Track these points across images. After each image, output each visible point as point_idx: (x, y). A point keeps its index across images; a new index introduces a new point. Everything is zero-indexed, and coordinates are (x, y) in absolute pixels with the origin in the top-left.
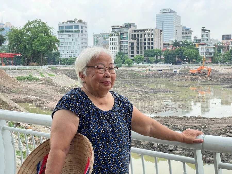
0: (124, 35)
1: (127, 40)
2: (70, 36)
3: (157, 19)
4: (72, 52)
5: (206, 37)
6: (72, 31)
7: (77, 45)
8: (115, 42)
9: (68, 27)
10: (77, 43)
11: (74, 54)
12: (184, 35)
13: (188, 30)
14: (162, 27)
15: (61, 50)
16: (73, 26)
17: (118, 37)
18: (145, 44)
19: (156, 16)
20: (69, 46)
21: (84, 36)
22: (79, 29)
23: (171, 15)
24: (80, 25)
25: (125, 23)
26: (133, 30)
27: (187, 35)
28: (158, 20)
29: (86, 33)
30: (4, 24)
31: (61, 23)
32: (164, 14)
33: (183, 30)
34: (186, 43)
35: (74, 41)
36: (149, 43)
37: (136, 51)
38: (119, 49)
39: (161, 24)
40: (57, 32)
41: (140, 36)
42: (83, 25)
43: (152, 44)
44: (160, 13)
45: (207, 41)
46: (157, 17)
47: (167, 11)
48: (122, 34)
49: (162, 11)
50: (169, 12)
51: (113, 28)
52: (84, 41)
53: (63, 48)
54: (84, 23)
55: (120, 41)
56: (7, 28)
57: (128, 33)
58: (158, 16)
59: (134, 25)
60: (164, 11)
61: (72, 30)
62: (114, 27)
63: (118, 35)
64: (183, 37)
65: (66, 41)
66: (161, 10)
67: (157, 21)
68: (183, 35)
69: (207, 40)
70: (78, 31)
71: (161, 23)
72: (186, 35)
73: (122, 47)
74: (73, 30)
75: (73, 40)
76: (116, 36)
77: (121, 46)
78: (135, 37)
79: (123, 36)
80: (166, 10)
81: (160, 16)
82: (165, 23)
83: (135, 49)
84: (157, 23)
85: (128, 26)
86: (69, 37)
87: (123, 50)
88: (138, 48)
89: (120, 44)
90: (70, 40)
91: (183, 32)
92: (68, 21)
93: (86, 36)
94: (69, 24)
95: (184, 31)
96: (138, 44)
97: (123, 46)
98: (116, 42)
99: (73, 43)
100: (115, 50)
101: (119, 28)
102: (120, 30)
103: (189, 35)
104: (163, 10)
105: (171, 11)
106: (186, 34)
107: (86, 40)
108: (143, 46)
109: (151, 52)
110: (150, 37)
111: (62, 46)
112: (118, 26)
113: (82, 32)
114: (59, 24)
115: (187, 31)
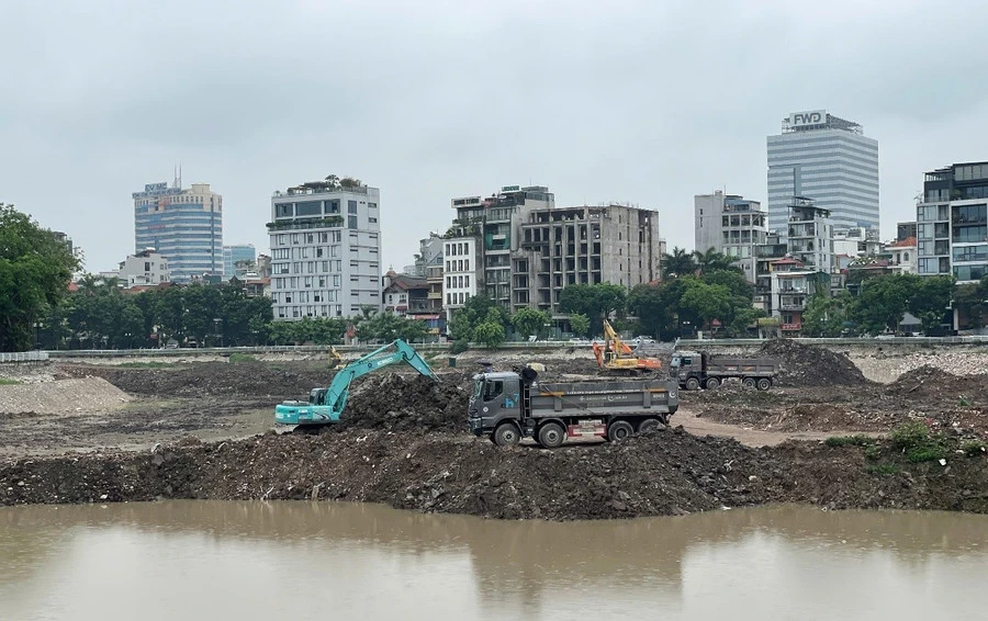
0: (497, 233)
1: (507, 252)
2: (311, 239)
3: (773, 156)
4: (317, 299)
5: (804, 234)
6: (318, 222)
7: (334, 272)
8: (463, 257)
9: (304, 207)
10: (334, 264)
11: (323, 303)
12: (730, 228)
13: (745, 207)
14: (792, 186)
15: (279, 290)
16: (320, 202)
17: (474, 242)
18: (571, 264)
19: (769, 144)
20: (307, 274)
21: (363, 239)
22: (339, 212)
23: (826, 139)
24: (345, 198)
25: (506, 189)
26: (533, 214)
27: (740, 228)
28: (776, 159)
29: (372, 228)
30: (185, 192)
31: (284, 191)
32: (800, 135)
33: (726, 211)
34: (712, 262)
35: (325, 256)
36: (584, 262)
37: (536, 291)
38: (479, 283)
39: (788, 174)
40: (267, 225)
41: (552, 236)
42: (359, 198)
43: (597, 263)
44: (785, 131)
45: (808, 249)
46: (772, 148)
47: (812, 123)
48: (492, 229)
49: (792, 124)
50: (822, 127)
51: (463, 206)
52: (363, 255)
53: (288, 282)
54: (364, 190)
55: (486, 257)
56: (193, 206)
57: (509, 224)
58: (777, 143)
59: (540, 193)
60: (800, 123)
61: (318, 216)
62: (462, 202)
63: (475, 233)
64: (726, 233)
65: (297, 259)
66: (788, 120)
67: (772, 164)
68: (726, 229)
69: (811, 246)
70: (339, 220)
71: (787, 170)
72: (737, 228)
73: (492, 276)
74: (323, 215)
75: (320, 252)
76: (465, 235)
77: (486, 272)
78: (537, 238)
79: (496, 237)
80: (807, 117)
81: (786, 143)
82: (803, 169)
83: (534, 284)
84: (774, 171)
85: (513, 198)
86: (307, 244)
87: (494, 286)
88: (545, 279)
89: (486, 266)
90: (311, 254)
91: (725, 219)
92: (307, 186)
93: (375, 236)
94: (310, 195)
95: (729, 215)
96: (546, 263)
97: (495, 275)
98: (467, 257)
99: (320, 265)
100: (464, 290)
101: (482, 207)
102: (486, 213)
103: (746, 228)
104: (796, 120)
105: (828, 122)
106: (738, 224)
107: (376, 251)
108: (564, 271)
109: (583, 296)
110: (589, 238)
111: (284, 275)
112: (476, 200)
113: (353, 223)
114: (277, 197)
115: (740, 214)
